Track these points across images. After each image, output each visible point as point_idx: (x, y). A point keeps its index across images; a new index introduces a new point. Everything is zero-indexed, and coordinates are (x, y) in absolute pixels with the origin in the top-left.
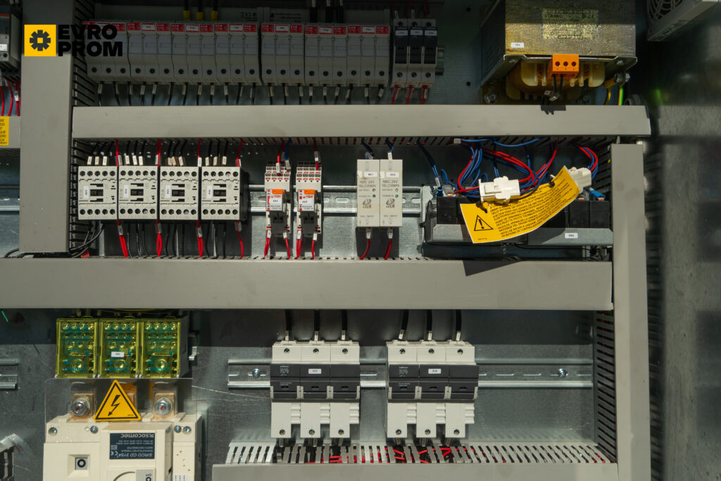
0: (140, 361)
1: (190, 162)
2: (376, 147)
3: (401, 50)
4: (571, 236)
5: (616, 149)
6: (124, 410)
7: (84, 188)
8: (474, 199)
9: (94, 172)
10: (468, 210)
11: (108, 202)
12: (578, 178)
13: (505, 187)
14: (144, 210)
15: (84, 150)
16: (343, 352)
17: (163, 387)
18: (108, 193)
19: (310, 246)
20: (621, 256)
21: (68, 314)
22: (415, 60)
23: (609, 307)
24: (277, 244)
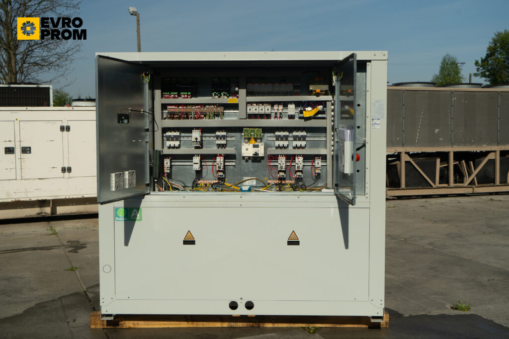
0: (256, 135)
1: (263, 105)
2: (291, 103)
3: (295, 87)
4: (320, 116)
5: (327, 103)
6: (254, 141)
7: (248, 109)
8: (305, 110)
9: (249, 107)
10: (304, 112)
11: (251, 111)
12: (320, 107)
13: (309, 109)
14: (257, 112)
15: (248, 103)
16: (286, 133)
17: (259, 139)
18: (252, 110)
19: (280, 117)
20: (328, 119)
21: (245, 127)
22: (297, 88)
23: (326, 126)
24: (276, 117)
